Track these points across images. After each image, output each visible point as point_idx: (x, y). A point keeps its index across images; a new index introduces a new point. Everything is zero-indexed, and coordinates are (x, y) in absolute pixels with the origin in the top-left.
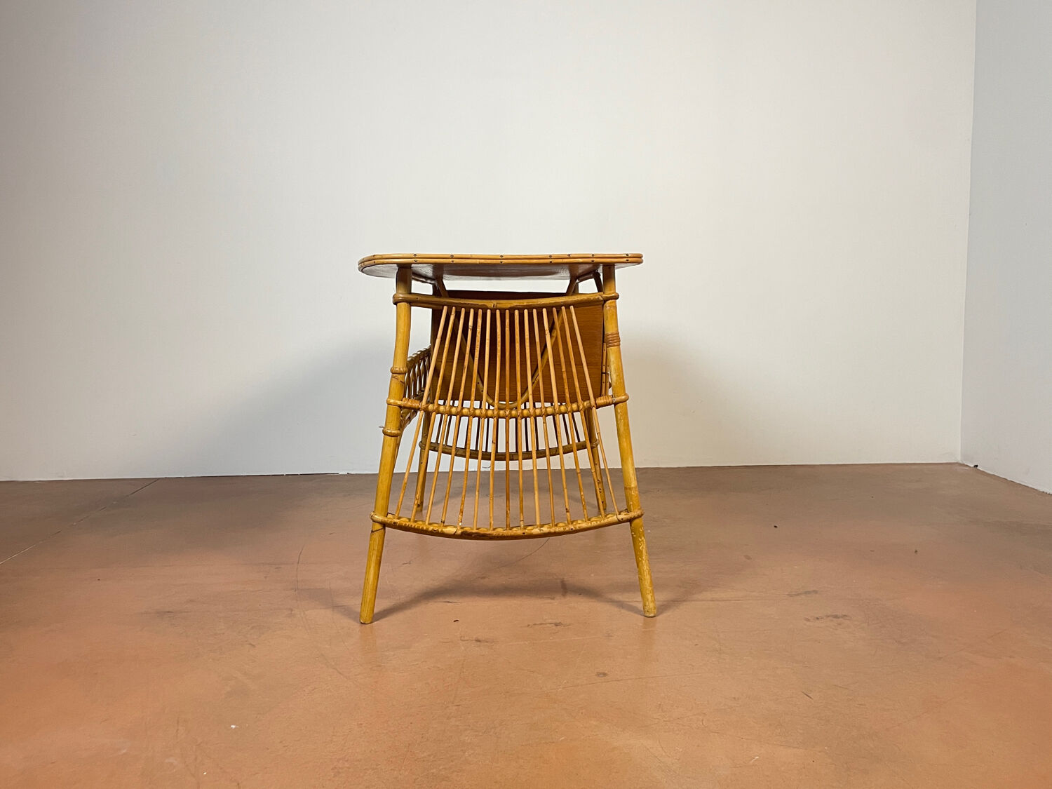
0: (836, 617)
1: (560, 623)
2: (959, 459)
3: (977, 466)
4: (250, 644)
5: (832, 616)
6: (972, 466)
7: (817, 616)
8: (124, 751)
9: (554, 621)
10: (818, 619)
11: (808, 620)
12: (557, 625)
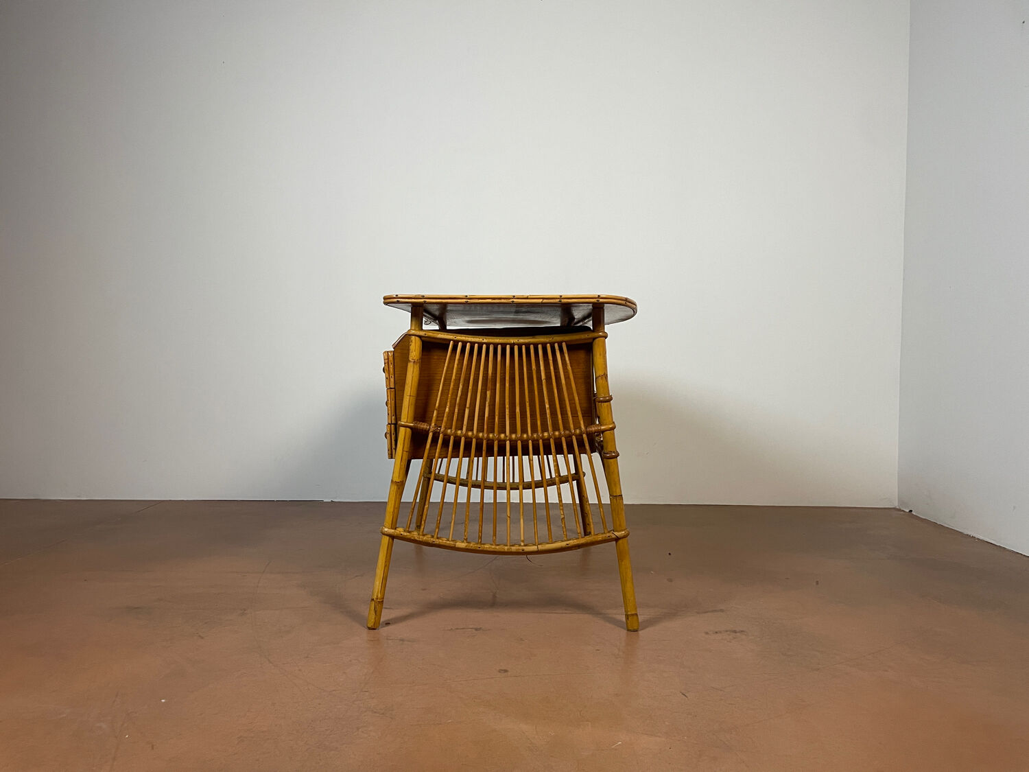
0: (735, 632)
1: (480, 628)
2: (896, 504)
3: (911, 511)
4: (200, 636)
5: (730, 631)
6: (908, 511)
7: (717, 630)
8: (64, 715)
9: (475, 627)
10: (716, 633)
11: (707, 633)
12: (476, 629)
